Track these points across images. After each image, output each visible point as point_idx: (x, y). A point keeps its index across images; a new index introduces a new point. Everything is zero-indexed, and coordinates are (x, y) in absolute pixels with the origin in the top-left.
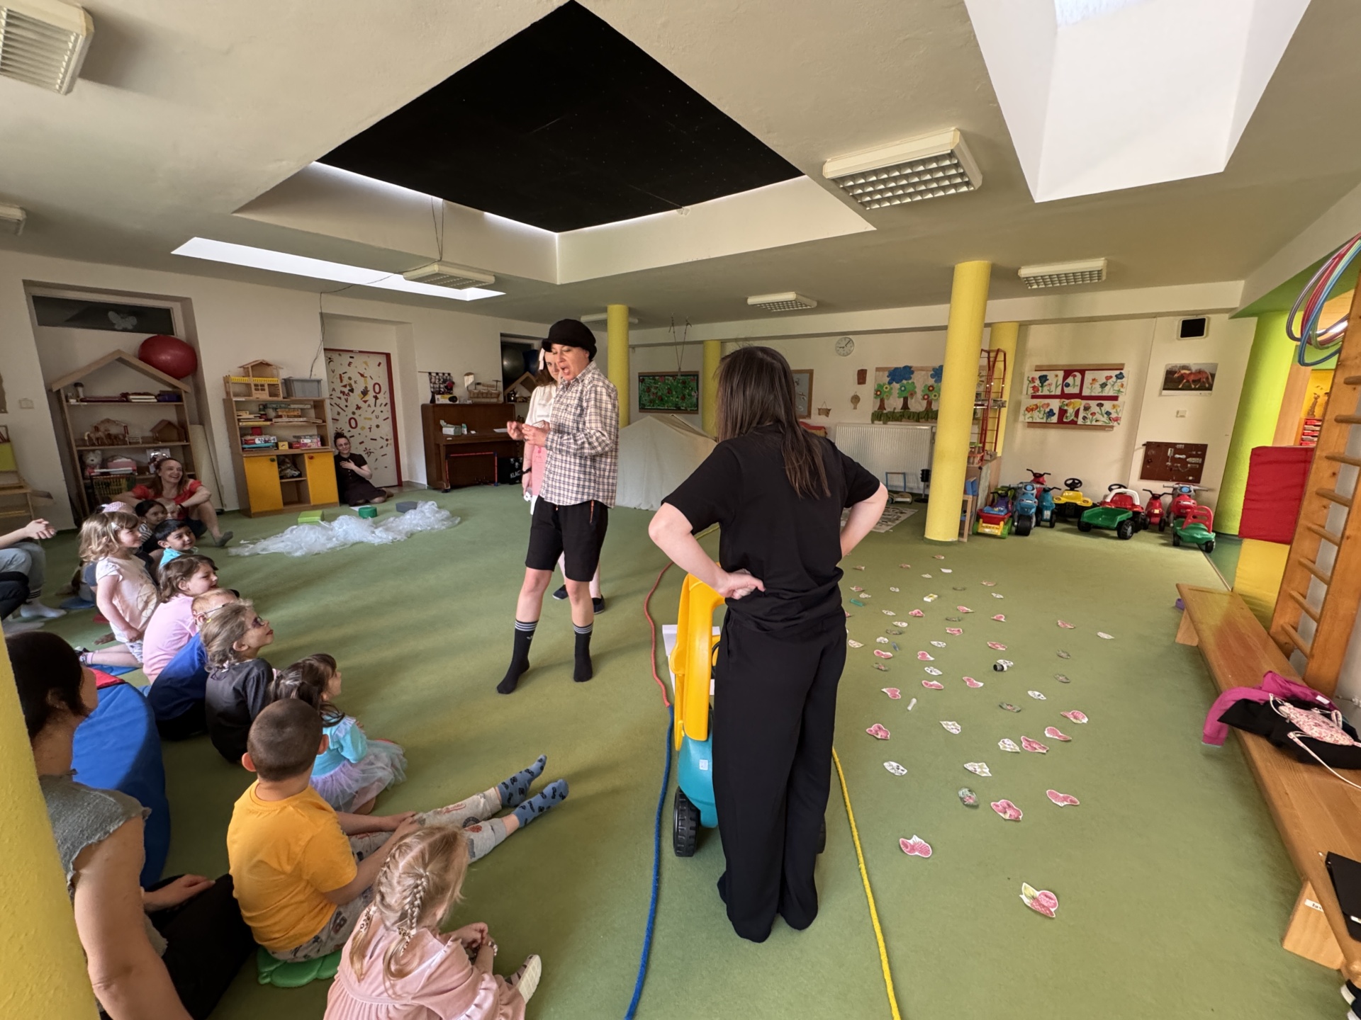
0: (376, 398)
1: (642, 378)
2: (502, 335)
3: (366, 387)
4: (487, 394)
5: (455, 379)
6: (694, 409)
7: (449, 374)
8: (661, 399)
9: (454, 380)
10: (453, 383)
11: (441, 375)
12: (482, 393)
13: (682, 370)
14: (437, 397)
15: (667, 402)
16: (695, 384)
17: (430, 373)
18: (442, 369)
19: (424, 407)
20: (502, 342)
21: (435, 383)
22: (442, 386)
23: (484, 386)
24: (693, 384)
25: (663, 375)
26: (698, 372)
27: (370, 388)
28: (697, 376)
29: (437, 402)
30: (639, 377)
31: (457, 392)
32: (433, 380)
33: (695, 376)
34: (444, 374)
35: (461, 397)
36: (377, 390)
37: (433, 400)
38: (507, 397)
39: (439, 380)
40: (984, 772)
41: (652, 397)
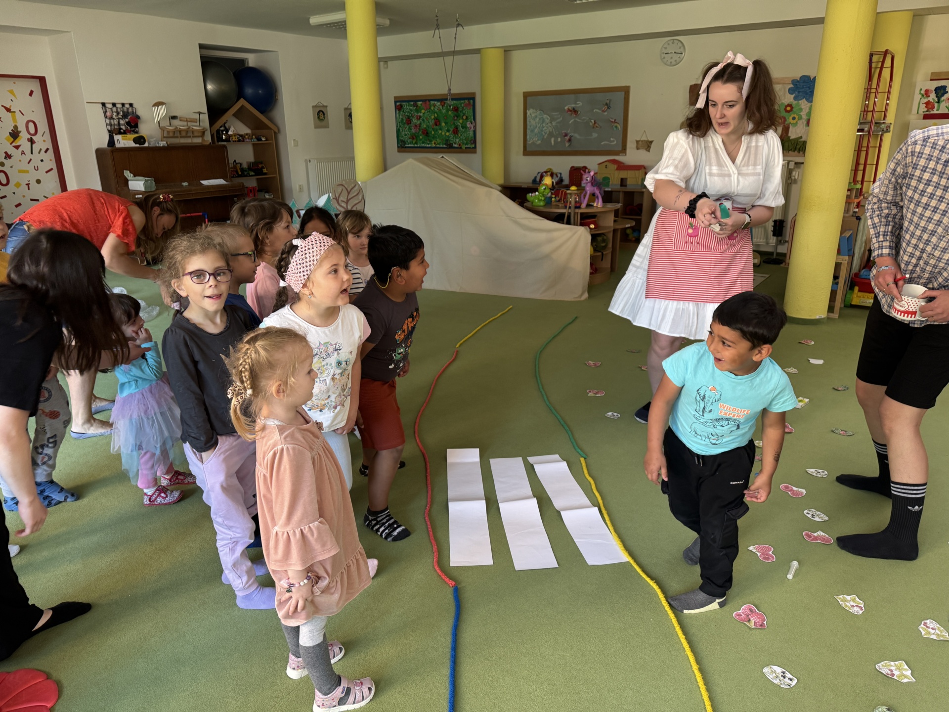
0: (32, 141)
1: (400, 104)
2: (202, 47)
3: (16, 127)
4: (187, 131)
5: (141, 111)
6: (470, 146)
7: (131, 105)
8: (426, 133)
9: (140, 113)
10: (138, 117)
11: (119, 106)
12: (180, 131)
13: (452, 92)
14: (117, 137)
15: (434, 137)
16: (471, 111)
17: (103, 104)
18: (121, 98)
19: (99, 153)
20: (201, 57)
21: (111, 118)
22: (122, 122)
23: (180, 120)
24: (468, 111)
25: (427, 100)
26: (474, 94)
27: (22, 128)
28: (474, 99)
29: (117, 145)
30: (396, 102)
31: (145, 129)
32: (108, 114)
33: (470, 99)
34: (123, 105)
35: (152, 137)
36: (32, 131)
37: (111, 142)
38: (217, 136)
39: (118, 113)
40: (906, 677)
41: (413, 131)
